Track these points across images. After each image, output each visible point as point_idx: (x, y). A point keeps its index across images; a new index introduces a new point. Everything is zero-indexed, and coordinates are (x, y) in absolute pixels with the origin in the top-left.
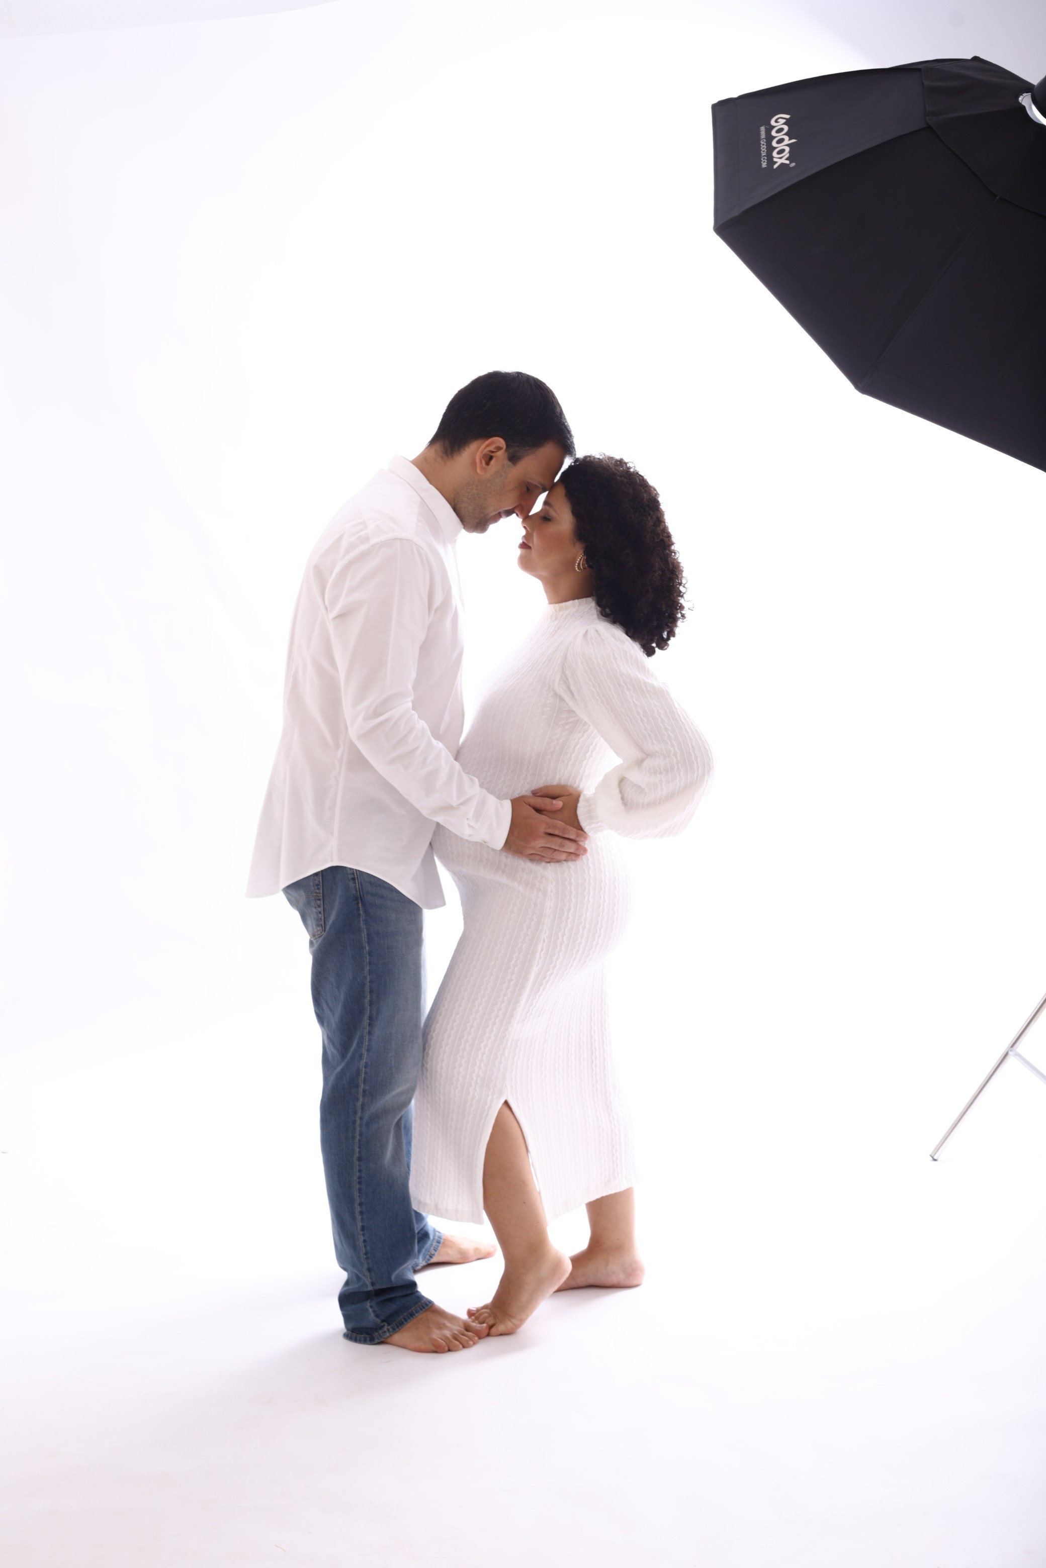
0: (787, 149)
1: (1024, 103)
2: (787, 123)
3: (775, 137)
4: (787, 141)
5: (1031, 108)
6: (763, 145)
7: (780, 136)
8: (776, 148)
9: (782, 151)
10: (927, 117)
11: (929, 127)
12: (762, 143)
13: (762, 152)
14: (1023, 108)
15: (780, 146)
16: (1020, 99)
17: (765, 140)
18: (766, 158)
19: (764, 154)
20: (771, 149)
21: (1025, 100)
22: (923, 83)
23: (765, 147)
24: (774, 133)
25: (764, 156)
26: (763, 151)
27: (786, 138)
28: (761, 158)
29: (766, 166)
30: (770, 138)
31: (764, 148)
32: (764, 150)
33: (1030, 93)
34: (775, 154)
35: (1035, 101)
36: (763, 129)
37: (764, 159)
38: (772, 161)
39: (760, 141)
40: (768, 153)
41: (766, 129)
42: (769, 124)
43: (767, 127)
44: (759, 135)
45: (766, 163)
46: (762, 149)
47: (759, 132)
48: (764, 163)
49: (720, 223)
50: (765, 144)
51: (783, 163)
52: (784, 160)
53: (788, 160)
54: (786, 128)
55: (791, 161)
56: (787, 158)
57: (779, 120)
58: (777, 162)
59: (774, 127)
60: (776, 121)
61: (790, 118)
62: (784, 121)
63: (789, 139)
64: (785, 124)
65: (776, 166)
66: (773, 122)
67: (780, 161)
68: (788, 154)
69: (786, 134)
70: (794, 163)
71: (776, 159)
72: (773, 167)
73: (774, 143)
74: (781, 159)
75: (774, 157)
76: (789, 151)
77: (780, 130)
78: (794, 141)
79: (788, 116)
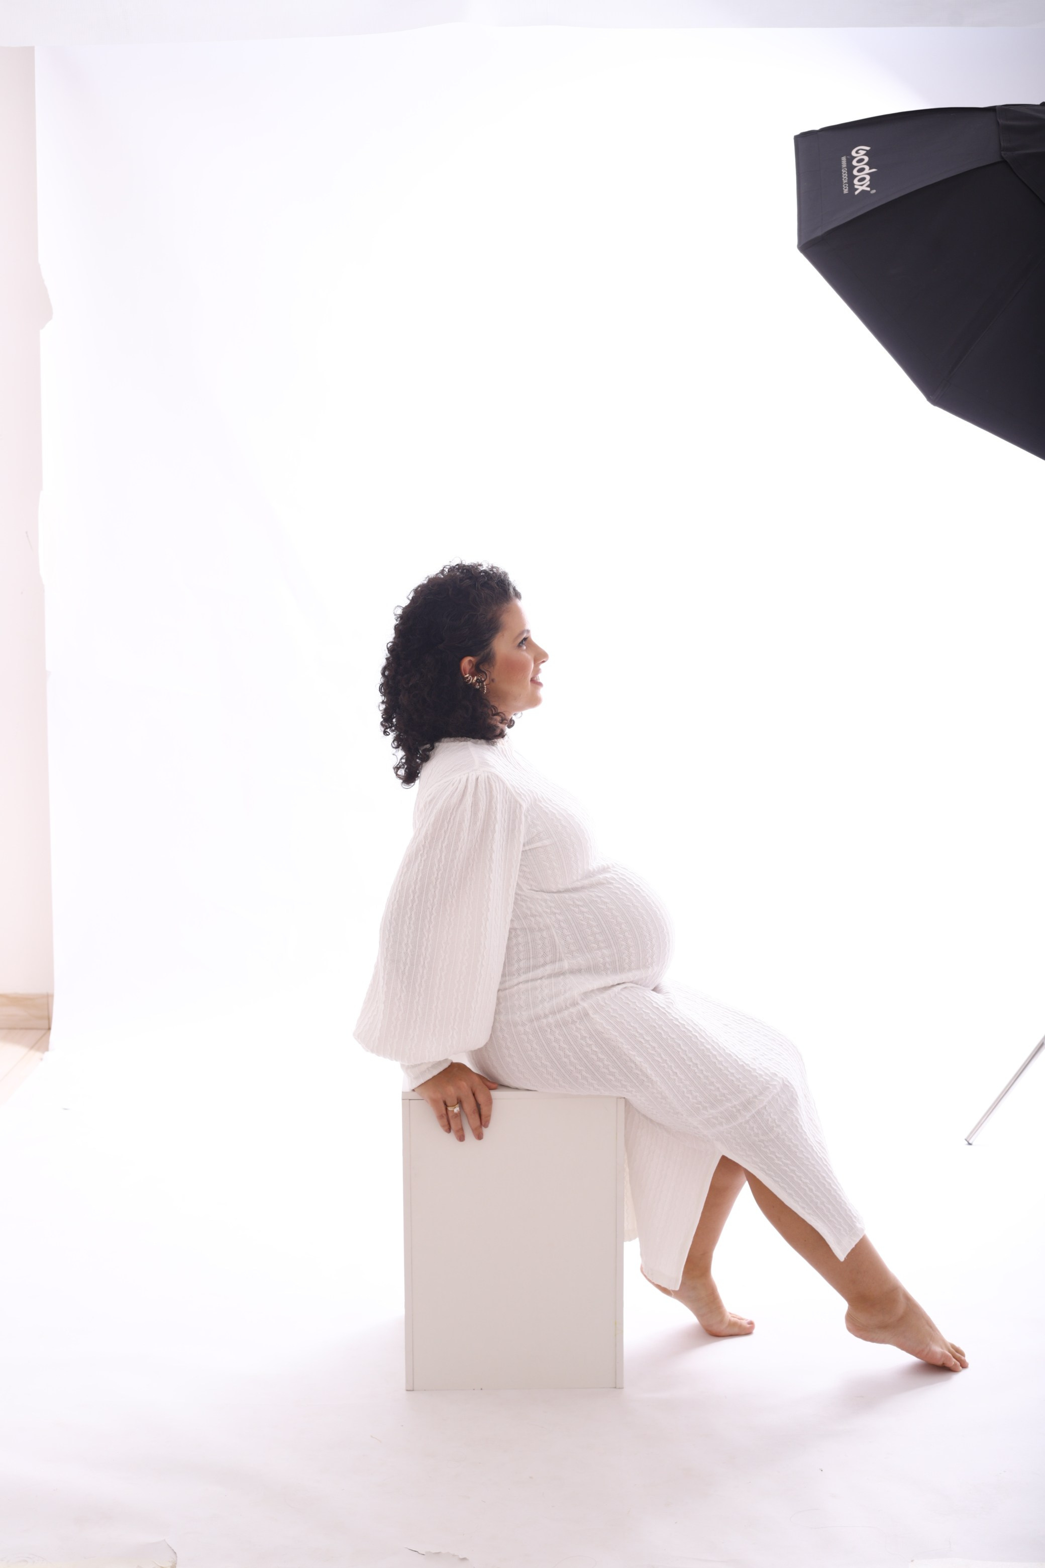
0: (868, 177)
2: (868, 153)
3: (856, 167)
4: (867, 170)
7: (861, 165)
8: (857, 176)
9: (862, 180)
10: (1002, 152)
13: (843, 180)
15: (861, 175)
17: (846, 169)
18: (847, 185)
19: (845, 181)
20: (852, 177)
23: (847, 175)
24: (854, 163)
25: (845, 184)
26: (845, 179)
27: (867, 167)
28: (842, 185)
30: (851, 168)
31: (845, 176)
32: (845, 177)
34: (856, 181)
36: (844, 159)
37: (845, 186)
38: (852, 188)
39: (842, 170)
40: (848, 180)
41: (847, 159)
42: (850, 154)
43: (848, 157)
44: (841, 164)
45: (846, 188)
46: (843, 176)
47: (840, 161)
48: (844, 189)
49: (803, 242)
50: (846, 172)
51: (863, 191)
52: (865, 188)
53: (868, 189)
54: (866, 159)
55: (871, 190)
56: (868, 186)
57: (860, 152)
58: (857, 189)
59: (855, 157)
60: (857, 152)
61: (870, 150)
62: (865, 152)
63: (870, 169)
64: (865, 155)
65: (856, 193)
66: (853, 153)
67: (861, 189)
68: (868, 183)
69: (865, 164)
70: (874, 191)
71: (856, 187)
72: (854, 193)
73: (855, 172)
74: (861, 187)
75: (854, 185)
76: (870, 180)
77: (861, 160)
78: (874, 170)
79: (868, 148)
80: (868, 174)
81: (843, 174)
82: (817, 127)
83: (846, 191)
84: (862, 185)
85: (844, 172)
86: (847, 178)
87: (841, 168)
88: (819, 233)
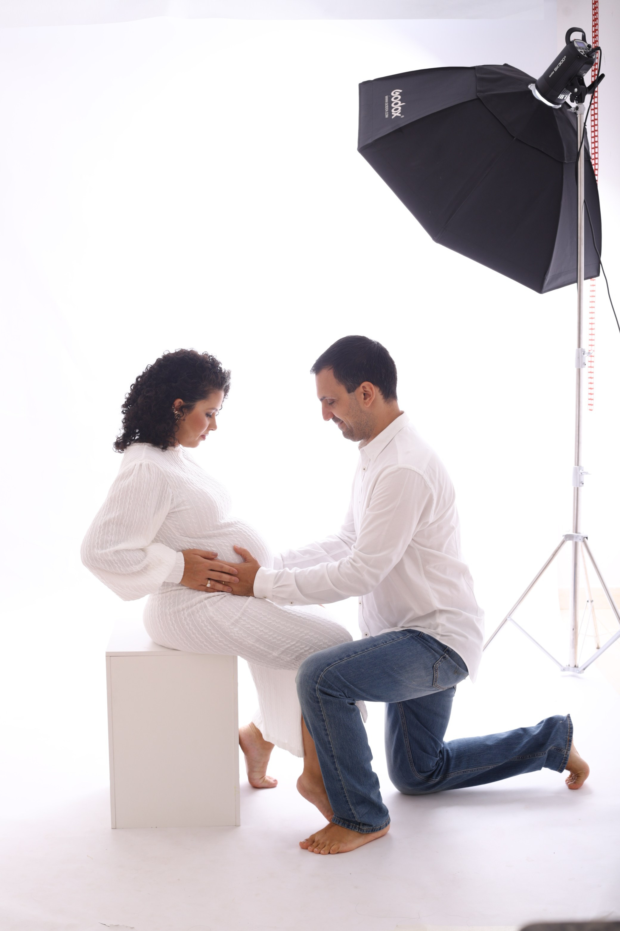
0: (400, 108)
1: (531, 89)
2: (401, 94)
3: (393, 102)
6: (387, 106)
7: (396, 101)
8: (394, 107)
9: (397, 109)
10: (478, 93)
11: (479, 99)
12: (386, 104)
13: (386, 109)
15: (396, 107)
16: (529, 86)
17: (388, 103)
18: (388, 112)
19: (387, 110)
20: (391, 108)
21: (532, 87)
22: (476, 75)
23: (388, 107)
24: (393, 99)
25: (387, 111)
26: (387, 109)
27: (400, 102)
28: (385, 112)
30: (390, 102)
33: (534, 84)
34: (393, 110)
35: (537, 87)
36: (387, 97)
37: (387, 113)
38: (390, 114)
40: (389, 110)
42: (390, 95)
44: (385, 100)
46: (386, 108)
47: (384, 98)
49: (361, 146)
50: (388, 105)
51: (397, 116)
52: (398, 114)
53: (400, 115)
54: (400, 97)
55: (401, 115)
56: (399, 113)
57: (396, 93)
58: (393, 115)
59: (393, 96)
60: (394, 93)
61: (402, 92)
62: (399, 93)
63: (401, 103)
64: (399, 95)
65: (393, 117)
66: (392, 94)
67: (395, 115)
68: (400, 111)
69: (399, 100)
70: (403, 116)
71: (393, 114)
72: (392, 118)
73: (393, 105)
74: (396, 114)
75: (392, 112)
77: (396, 98)
78: (404, 104)
79: (401, 91)
80: (400, 106)
81: (386, 106)
82: (372, 78)
83: (387, 116)
84: (396, 113)
85: (387, 105)
86: (388, 109)
88: (370, 141)
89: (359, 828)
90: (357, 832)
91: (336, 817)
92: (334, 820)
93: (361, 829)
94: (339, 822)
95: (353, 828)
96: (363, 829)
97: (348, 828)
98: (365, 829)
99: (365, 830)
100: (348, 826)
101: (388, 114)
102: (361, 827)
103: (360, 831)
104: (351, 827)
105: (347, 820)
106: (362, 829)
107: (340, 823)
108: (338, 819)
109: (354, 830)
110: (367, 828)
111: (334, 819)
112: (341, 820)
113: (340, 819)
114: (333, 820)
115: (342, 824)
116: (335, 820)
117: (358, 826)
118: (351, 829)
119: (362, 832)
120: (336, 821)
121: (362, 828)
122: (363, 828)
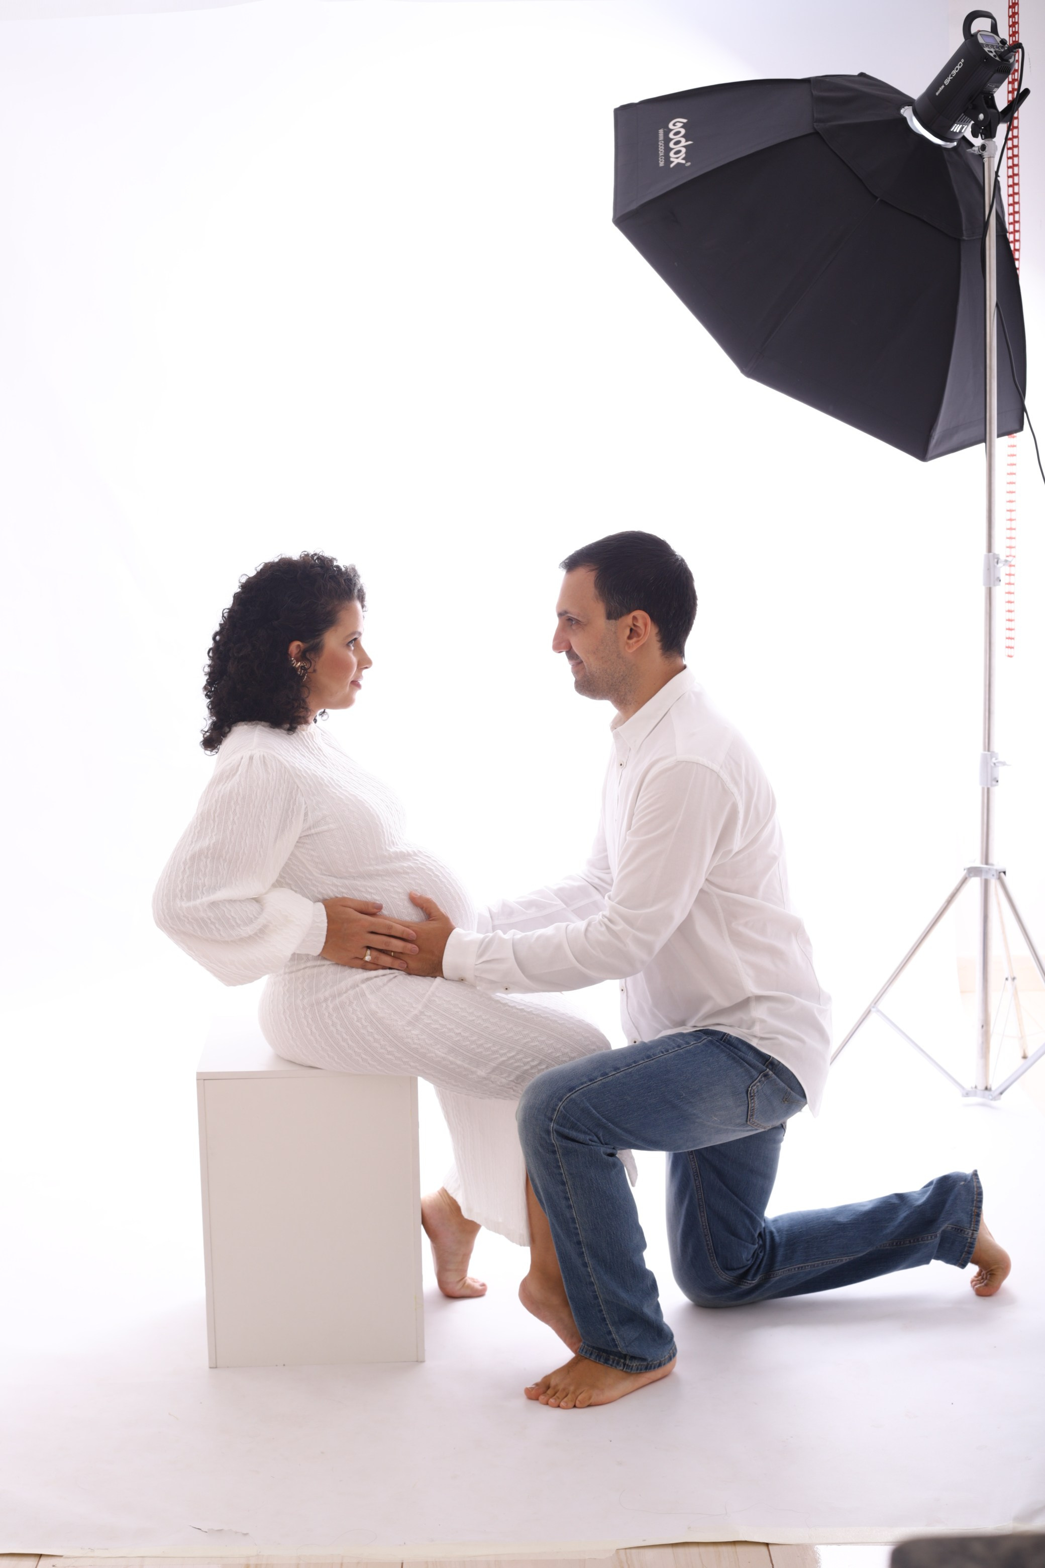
0: (684, 150)
1: (905, 115)
2: (685, 126)
3: (672, 139)
4: (684, 142)
5: (912, 120)
6: (661, 146)
7: (677, 138)
8: (673, 149)
9: (678, 152)
10: (815, 124)
11: (816, 133)
12: (660, 144)
13: (660, 152)
14: (904, 119)
15: (677, 148)
16: (902, 111)
17: (663, 142)
18: (663, 157)
19: (661, 154)
20: (668, 150)
21: (907, 112)
22: (812, 93)
23: (663, 148)
24: (671, 135)
25: (662, 156)
27: (683, 140)
28: (658, 158)
29: (663, 165)
30: (667, 140)
32: (661, 150)
33: (911, 107)
34: (672, 154)
35: (916, 113)
36: (661, 132)
37: (661, 159)
38: (668, 161)
39: (658, 142)
40: (665, 153)
41: (664, 131)
42: (667, 127)
43: (665, 130)
44: (658, 138)
45: (662, 161)
46: (660, 149)
47: (657, 134)
48: (660, 162)
49: (617, 216)
50: (663, 145)
51: (678, 164)
52: (680, 160)
53: (683, 162)
54: (683, 131)
55: (686, 162)
56: (683, 159)
57: (676, 124)
58: (672, 162)
59: (672, 130)
60: (674, 125)
61: (687, 122)
62: (681, 124)
63: (686, 141)
64: (682, 127)
65: (672, 165)
66: (671, 126)
67: (676, 161)
68: (684, 156)
69: (683, 137)
70: (689, 164)
71: (672, 159)
72: (670, 166)
73: (671, 145)
74: (677, 159)
75: (670, 157)
76: (686, 153)
77: (677, 133)
78: (690, 143)
79: (685, 121)
80: (684, 147)
81: (659, 146)
82: (636, 100)
83: (662, 164)
84: (677, 158)
86: (663, 151)
87: (658, 141)
88: (634, 206)
89: (624, 1364)
90: (621, 1370)
91: (586, 1346)
92: (583, 1350)
93: (627, 1365)
94: (591, 1354)
95: (614, 1365)
96: (632, 1365)
97: (606, 1365)
98: (635, 1365)
99: (634, 1368)
100: (606, 1361)
101: (663, 160)
102: (627, 1363)
103: (626, 1369)
104: (611, 1363)
105: (604, 1349)
106: (630, 1366)
107: (592, 1356)
108: (589, 1348)
109: (616, 1367)
110: (638, 1364)
111: (582, 1348)
112: (594, 1350)
113: (591, 1349)
114: (581, 1351)
115: (596, 1357)
116: (585, 1350)
117: (622, 1361)
118: (611, 1365)
119: (629, 1371)
120: (586, 1352)
121: (629, 1364)
122: (631, 1363)
